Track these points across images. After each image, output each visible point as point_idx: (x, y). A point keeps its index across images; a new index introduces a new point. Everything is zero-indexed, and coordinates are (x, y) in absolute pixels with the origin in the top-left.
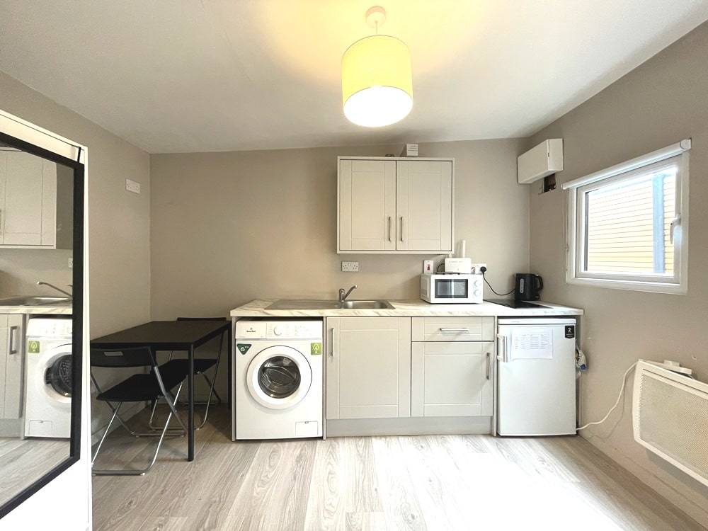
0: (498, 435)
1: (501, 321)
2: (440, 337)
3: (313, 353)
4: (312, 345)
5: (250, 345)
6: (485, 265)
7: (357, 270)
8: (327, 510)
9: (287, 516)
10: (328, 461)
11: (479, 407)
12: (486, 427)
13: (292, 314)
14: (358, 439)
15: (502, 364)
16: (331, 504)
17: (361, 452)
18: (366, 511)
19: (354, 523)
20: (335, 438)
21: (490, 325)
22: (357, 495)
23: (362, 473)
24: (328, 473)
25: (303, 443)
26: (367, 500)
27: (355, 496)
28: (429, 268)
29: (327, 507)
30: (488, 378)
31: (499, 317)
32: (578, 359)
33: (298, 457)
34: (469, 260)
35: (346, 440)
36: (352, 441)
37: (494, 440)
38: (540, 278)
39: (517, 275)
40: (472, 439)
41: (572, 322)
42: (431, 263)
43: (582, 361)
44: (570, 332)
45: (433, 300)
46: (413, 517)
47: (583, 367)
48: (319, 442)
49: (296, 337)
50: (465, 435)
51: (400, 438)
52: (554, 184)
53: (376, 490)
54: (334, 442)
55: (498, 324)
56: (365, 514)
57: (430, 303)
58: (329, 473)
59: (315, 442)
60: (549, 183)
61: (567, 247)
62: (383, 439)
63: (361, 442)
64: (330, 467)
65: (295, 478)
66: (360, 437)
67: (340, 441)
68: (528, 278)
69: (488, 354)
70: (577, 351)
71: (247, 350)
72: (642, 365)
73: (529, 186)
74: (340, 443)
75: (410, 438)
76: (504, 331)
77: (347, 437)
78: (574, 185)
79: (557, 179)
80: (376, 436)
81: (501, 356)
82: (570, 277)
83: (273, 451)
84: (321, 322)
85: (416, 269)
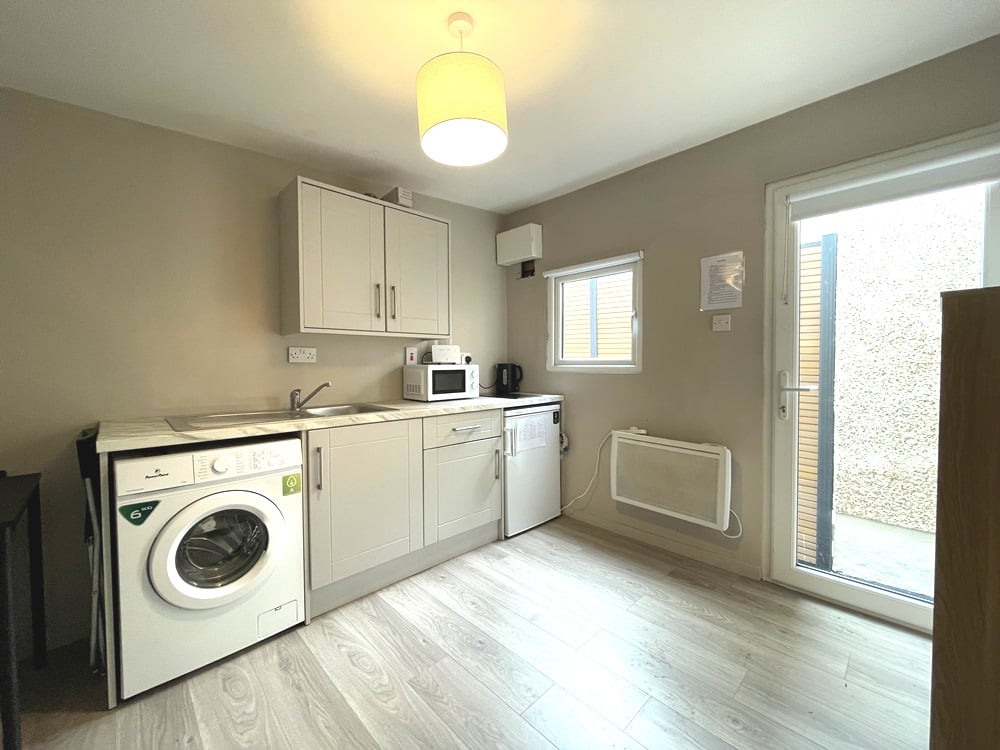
0: (507, 538)
1: (508, 413)
2: (454, 439)
3: (286, 491)
4: (285, 479)
5: (155, 504)
6: (469, 355)
7: (314, 361)
8: (381, 693)
9: (328, 734)
10: (335, 645)
11: (488, 514)
12: (494, 534)
13: (245, 432)
14: (358, 604)
15: (509, 458)
16: (381, 684)
17: (375, 614)
18: (429, 666)
19: (424, 685)
20: (323, 615)
21: (497, 418)
22: (407, 658)
23: (394, 634)
24: (347, 658)
25: (274, 644)
26: (423, 656)
27: (405, 660)
28: (412, 359)
29: (378, 691)
30: (497, 477)
31: (506, 409)
32: (562, 442)
33: (280, 665)
34: (457, 348)
35: (343, 611)
36: (351, 608)
37: (504, 543)
38: (520, 368)
39: (499, 365)
40: (485, 550)
41: (557, 407)
42: (414, 351)
43: (565, 444)
44: (557, 417)
45: (431, 397)
46: (481, 643)
47: (566, 449)
48: (300, 631)
49: (256, 471)
50: (477, 549)
51: (412, 579)
52: (533, 271)
53: (424, 641)
54: (325, 621)
55: (505, 417)
56: (430, 669)
57: (427, 402)
58: (349, 656)
59: (294, 633)
60: (527, 269)
61: (546, 336)
62: (392, 588)
63: (366, 604)
64: (343, 649)
65: (299, 688)
66: (361, 599)
67: (335, 616)
68: (509, 368)
69: (497, 452)
70: (561, 435)
71: (146, 515)
72: (616, 434)
73: (507, 269)
74: (335, 618)
75: (424, 575)
76: (510, 424)
77: (340, 607)
78: (552, 275)
79: (537, 266)
80: (381, 590)
81: (509, 451)
82: (550, 365)
83: (224, 680)
84: (298, 440)
85: (396, 360)
